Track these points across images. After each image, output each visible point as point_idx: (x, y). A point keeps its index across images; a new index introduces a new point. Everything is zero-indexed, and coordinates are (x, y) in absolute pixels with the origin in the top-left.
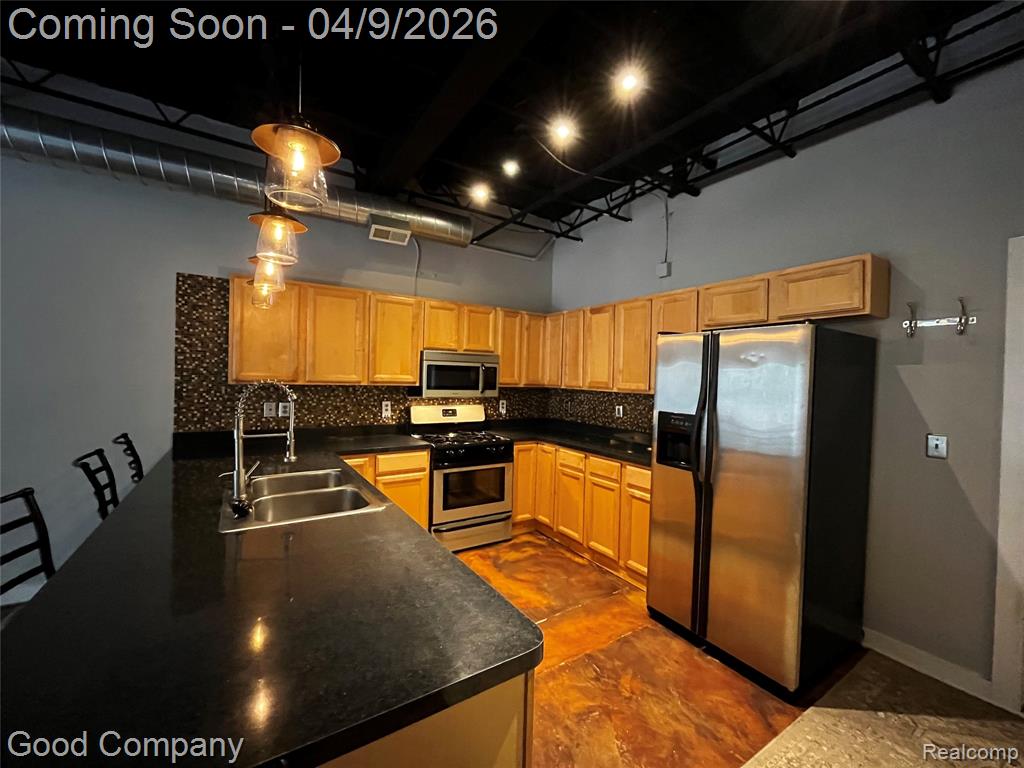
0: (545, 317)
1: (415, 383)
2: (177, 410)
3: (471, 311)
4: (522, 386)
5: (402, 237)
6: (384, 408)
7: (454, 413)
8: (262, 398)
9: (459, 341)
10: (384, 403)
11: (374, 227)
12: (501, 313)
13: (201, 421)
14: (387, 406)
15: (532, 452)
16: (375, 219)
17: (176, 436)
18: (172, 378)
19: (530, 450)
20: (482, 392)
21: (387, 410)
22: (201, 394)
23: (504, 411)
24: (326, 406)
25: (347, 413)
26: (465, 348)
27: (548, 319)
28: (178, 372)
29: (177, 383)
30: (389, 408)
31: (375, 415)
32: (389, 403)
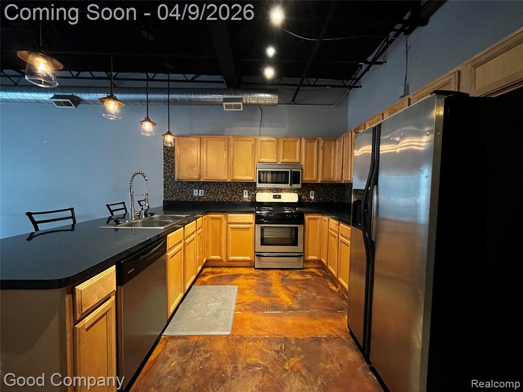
0: (335, 140)
1: (254, 180)
2: (165, 192)
3: (284, 141)
4: (319, 182)
5: (239, 107)
6: (244, 193)
7: (280, 197)
8: (193, 187)
9: (277, 157)
10: (244, 191)
11: (224, 104)
12: (303, 141)
13: (172, 196)
14: (246, 192)
15: (319, 221)
16: (225, 100)
17: (164, 201)
18: (163, 179)
19: (317, 219)
20: (291, 185)
21: (246, 194)
22: (172, 186)
23: (313, 198)
24: (218, 192)
25: (227, 195)
26: (281, 161)
27: (337, 141)
28: (165, 177)
29: (164, 181)
30: (247, 193)
31: (240, 197)
32: (247, 191)
